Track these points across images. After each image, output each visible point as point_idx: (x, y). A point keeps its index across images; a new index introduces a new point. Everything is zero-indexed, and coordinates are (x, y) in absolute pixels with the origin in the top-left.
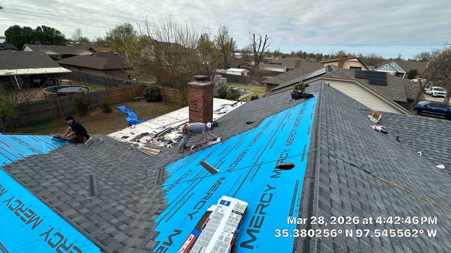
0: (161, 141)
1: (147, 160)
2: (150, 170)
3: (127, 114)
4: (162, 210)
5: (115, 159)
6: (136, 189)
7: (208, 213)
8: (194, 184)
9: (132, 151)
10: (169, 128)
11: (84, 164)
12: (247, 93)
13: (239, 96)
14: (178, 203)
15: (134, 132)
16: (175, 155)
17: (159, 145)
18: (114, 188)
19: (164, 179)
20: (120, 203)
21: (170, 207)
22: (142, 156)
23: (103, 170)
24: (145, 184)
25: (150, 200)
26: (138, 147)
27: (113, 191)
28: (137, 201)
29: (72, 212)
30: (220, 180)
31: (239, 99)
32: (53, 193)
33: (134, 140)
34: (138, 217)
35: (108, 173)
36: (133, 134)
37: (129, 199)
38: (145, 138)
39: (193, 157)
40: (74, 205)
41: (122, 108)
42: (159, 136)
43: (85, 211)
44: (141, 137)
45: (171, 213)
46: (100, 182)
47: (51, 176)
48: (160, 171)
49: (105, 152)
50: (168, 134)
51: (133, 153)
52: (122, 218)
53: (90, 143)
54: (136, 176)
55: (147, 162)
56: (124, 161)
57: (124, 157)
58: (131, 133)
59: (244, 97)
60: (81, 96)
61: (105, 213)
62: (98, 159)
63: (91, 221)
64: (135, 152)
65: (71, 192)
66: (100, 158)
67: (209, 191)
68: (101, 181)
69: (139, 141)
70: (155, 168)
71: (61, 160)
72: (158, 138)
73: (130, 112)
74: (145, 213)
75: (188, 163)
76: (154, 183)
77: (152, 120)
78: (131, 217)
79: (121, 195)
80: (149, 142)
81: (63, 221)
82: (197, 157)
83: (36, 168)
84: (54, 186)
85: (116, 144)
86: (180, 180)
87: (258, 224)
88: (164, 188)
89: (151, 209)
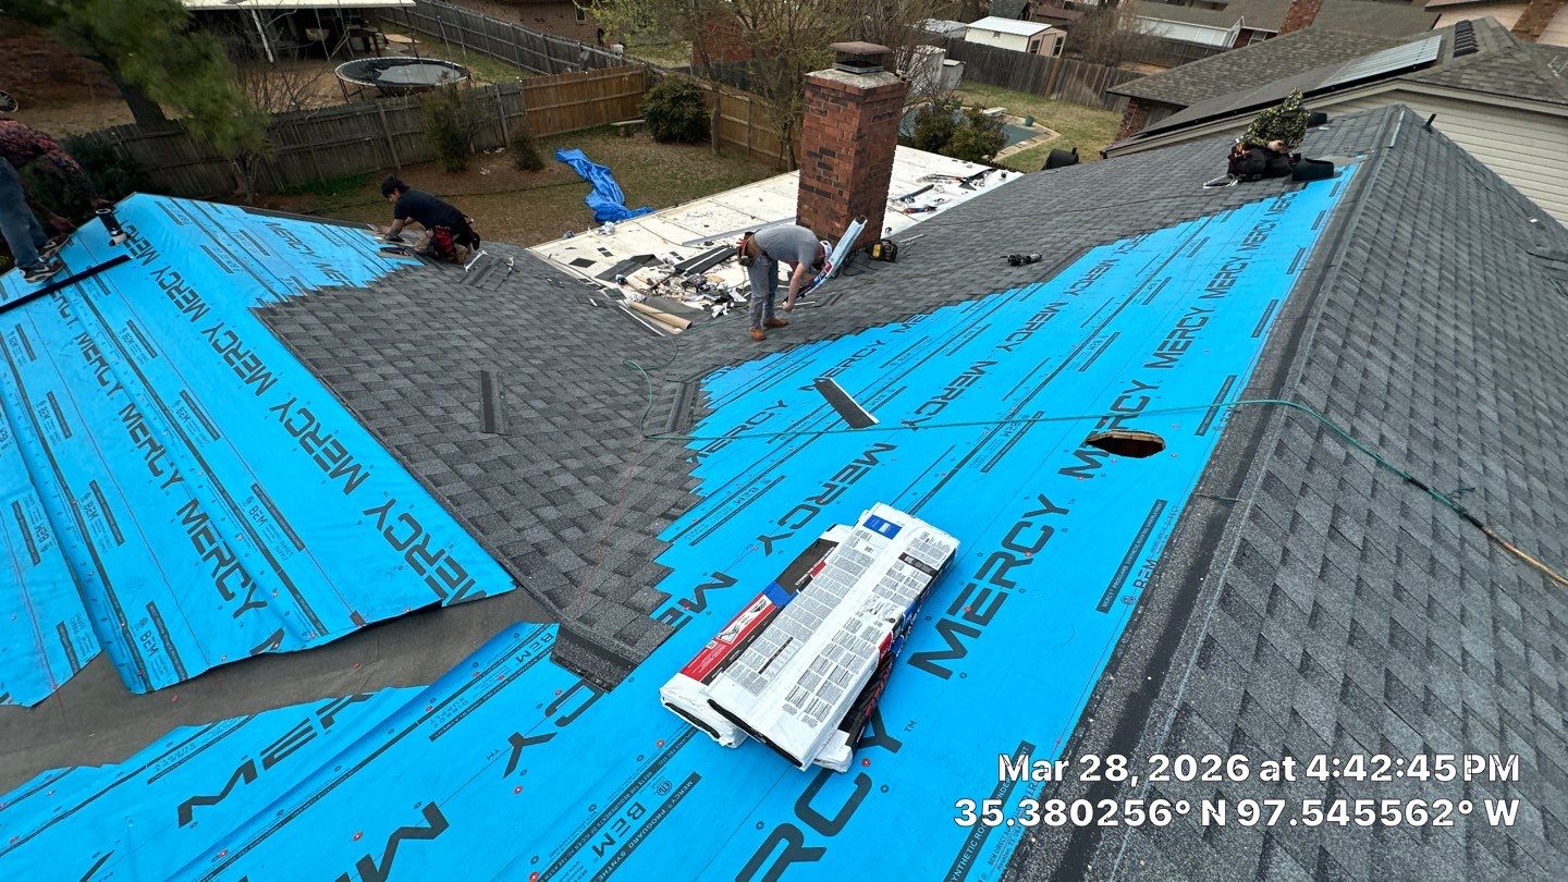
0: (693, 290)
1: (648, 347)
2: (655, 381)
3: (588, 180)
4: (685, 508)
5: (552, 332)
6: (609, 434)
7: (822, 547)
8: (786, 450)
9: (601, 312)
10: (723, 247)
11: (463, 332)
12: (1036, 134)
13: (1000, 143)
14: (730, 499)
15: (609, 249)
16: (736, 344)
17: (687, 304)
18: (547, 419)
19: (695, 418)
20: (564, 467)
21: (708, 505)
22: (633, 333)
23: (516, 359)
24: (638, 423)
25: (651, 475)
26: (620, 301)
27: (545, 427)
28: (611, 469)
29: (439, 468)
30: (875, 451)
31: (999, 158)
32: (387, 406)
33: (609, 275)
34: (613, 515)
35: (533, 371)
36: (608, 254)
37: (590, 459)
38: (645, 273)
39: (796, 359)
40: (444, 449)
41: (576, 156)
42: (690, 272)
43: (471, 470)
44: (632, 266)
45: (709, 523)
46: (509, 395)
47: (379, 358)
48: (684, 392)
49: (521, 303)
50: (718, 266)
51: (605, 318)
52: (571, 510)
53: (478, 270)
54: (612, 394)
55: (647, 354)
56: (577, 341)
57: (577, 328)
58: (600, 250)
59: (1018, 150)
60: (447, 102)
61: (523, 487)
62: (503, 325)
63: (487, 500)
64: (611, 315)
65: (434, 412)
66: (510, 322)
67: (833, 479)
68: (511, 390)
69: (623, 282)
70: (668, 378)
71: (402, 311)
72: (686, 279)
73: (599, 173)
74: (633, 508)
75: (777, 378)
76: (663, 426)
77: (671, 210)
78: (592, 512)
79: (569, 445)
80: (656, 287)
81: (416, 486)
82: (808, 360)
83: (340, 327)
84: (389, 387)
85: (555, 283)
86: (744, 428)
87: (981, 612)
88: (693, 446)
89: (650, 500)
